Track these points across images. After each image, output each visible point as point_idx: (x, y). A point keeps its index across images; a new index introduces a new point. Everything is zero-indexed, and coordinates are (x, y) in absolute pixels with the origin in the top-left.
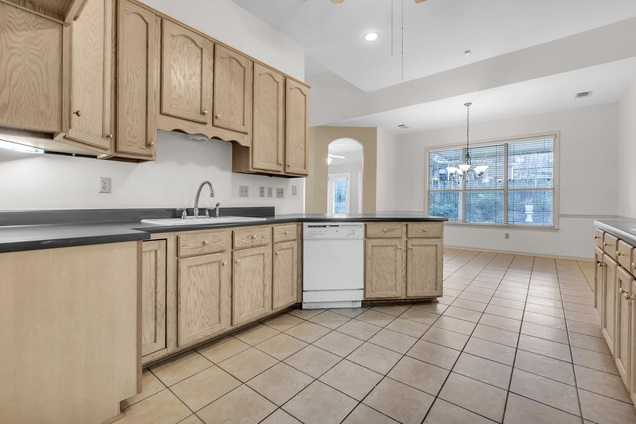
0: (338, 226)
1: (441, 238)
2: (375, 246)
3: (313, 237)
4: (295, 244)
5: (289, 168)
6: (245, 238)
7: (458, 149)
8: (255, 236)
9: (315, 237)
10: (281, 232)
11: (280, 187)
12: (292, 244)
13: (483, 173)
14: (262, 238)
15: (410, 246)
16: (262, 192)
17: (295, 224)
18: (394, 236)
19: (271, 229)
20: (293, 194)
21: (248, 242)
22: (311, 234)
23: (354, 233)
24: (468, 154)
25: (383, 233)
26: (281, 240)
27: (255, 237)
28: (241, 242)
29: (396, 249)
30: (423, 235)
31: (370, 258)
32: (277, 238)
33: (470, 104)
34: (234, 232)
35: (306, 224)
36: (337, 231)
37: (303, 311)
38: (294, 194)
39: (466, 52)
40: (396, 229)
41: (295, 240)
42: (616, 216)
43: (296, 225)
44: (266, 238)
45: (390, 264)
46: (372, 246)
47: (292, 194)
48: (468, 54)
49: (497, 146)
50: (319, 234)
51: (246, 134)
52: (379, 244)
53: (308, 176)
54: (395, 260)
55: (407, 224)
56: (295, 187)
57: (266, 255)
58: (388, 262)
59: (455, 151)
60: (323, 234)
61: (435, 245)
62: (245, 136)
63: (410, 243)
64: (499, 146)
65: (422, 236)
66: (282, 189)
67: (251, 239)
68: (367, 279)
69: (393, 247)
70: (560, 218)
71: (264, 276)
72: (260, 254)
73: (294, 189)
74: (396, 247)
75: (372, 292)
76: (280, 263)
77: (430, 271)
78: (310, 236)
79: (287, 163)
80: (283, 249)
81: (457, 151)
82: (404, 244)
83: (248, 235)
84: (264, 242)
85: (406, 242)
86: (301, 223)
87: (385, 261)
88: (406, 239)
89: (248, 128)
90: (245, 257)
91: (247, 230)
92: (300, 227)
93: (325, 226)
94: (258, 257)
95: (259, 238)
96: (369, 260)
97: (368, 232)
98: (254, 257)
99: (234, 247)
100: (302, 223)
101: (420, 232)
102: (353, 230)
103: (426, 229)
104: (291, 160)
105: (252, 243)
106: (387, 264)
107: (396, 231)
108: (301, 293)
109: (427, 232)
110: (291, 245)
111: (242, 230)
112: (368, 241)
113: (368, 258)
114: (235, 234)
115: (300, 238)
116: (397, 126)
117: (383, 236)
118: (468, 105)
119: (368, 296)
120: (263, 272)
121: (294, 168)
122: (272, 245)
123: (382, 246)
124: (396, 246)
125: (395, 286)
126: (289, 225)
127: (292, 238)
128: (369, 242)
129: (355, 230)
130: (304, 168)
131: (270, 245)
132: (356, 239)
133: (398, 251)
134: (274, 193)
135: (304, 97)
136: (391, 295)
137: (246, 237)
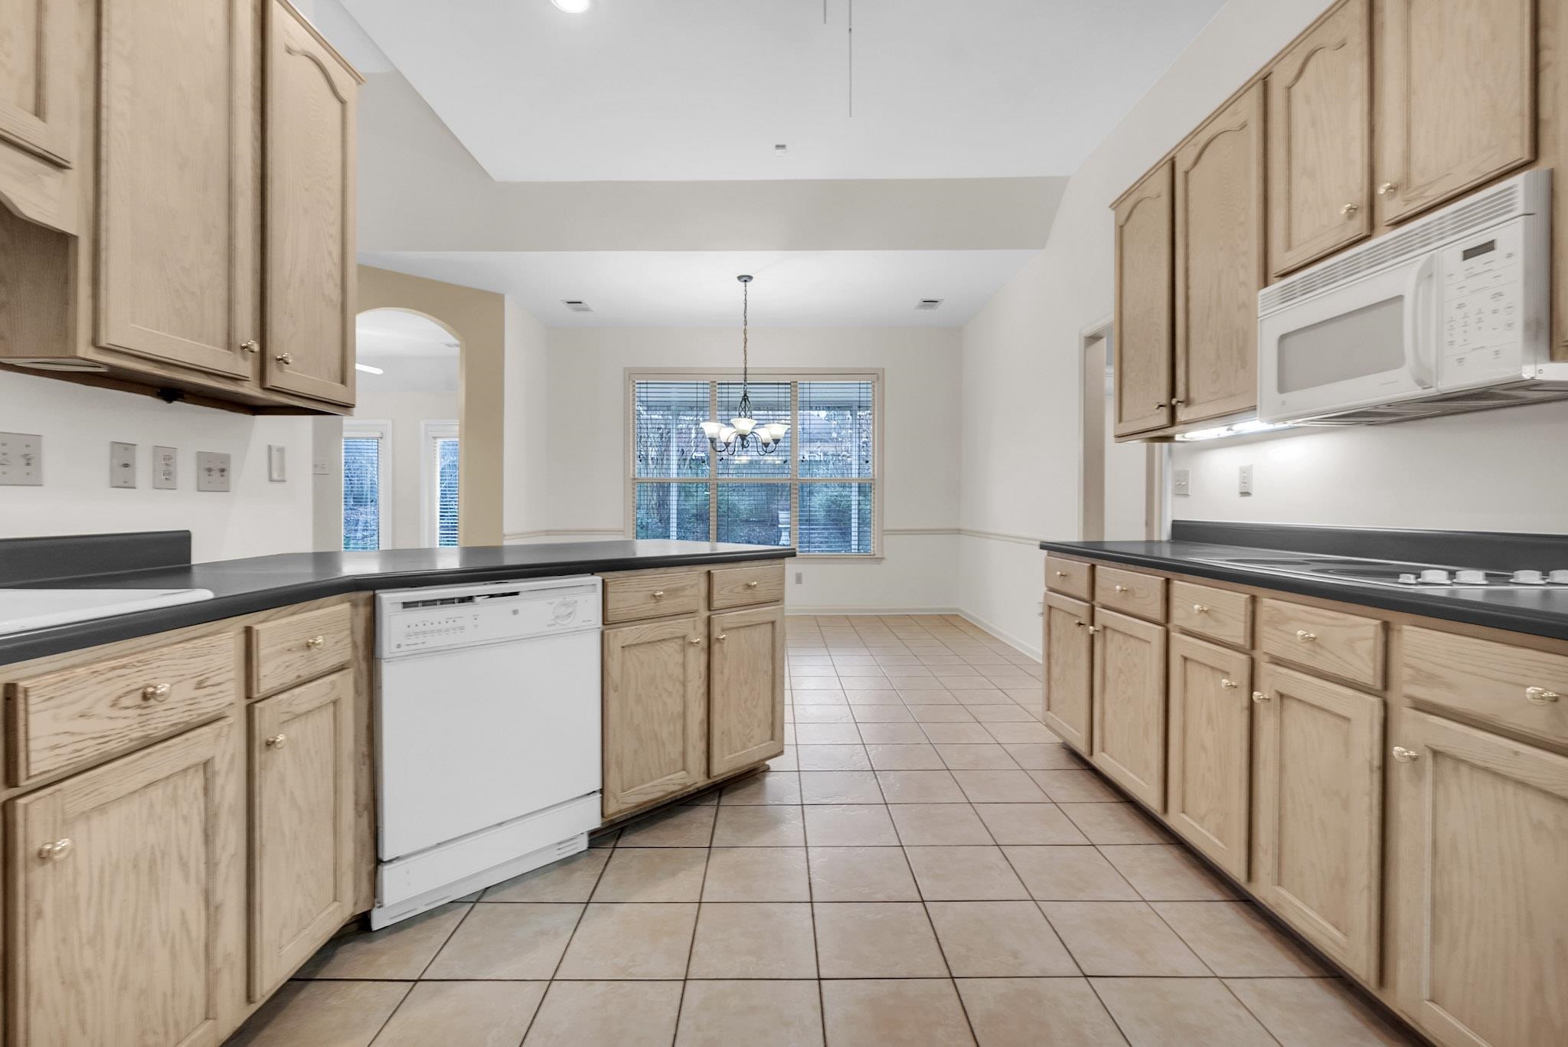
0: (516, 594)
1: (779, 603)
2: (629, 646)
3: (424, 646)
4: (345, 685)
5: (281, 370)
6: (103, 708)
7: (702, 382)
8: (163, 688)
9: (433, 642)
10: (286, 645)
11: (214, 445)
12: (333, 684)
13: (779, 440)
14: (199, 686)
15: (717, 633)
16: (126, 465)
17: (342, 602)
18: (679, 610)
19: (242, 638)
20: (271, 480)
21: (121, 724)
22: (416, 634)
23: (570, 613)
24: (745, 395)
25: (652, 604)
26: (290, 677)
27: (162, 695)
28: (73, 734)
29: (684, 647)
30: (746, 597)
31: (617, 687)
32: (268, 676)
33: (750, 278)
34: (26, 691)
35: (389, 599)
36: (515, 612)
37: (379, 944)
38: (275, 476)
39: (778, 147)
40: (683, 588)
41: (341, 668)
42: (960, 530)
43: (346, 606)
44: (219, 684)
45: (670, 694)
46: (623, 647)
47: (267, 478)
48: (780, 151)
49: (778, 384)
50: (447, 630)
51: (59, 165)
52: (641, 638)
53: (355, 410)
54: (681, 678)
55: (709, 572)
56: (281, 450)
57: (220, 765)
58: (664, 689)
59: (695, 386)
60: (462, 628)
61: (769, 623)
62: (48, 175)
63: (721, 621)
64: (784, 386)
65: (744, 601)
66: (226, 458)
67: (139, 707)
68: (611, 757)
69: (676, 642)
70: (885, 537)
71: (211, 865)
72: (185, 770)
73: (275, 457)
74: (685, 642)
75: (623, 791)
76: (282, 781)
77: (759, 694)
78: (413, 640)
79: (275, 349)
80: (298, 716)
81: (699, 386)
82: (702, 628)
83: (119, 687)
84: (209, 707)
85: (706, 622)
86: (365, 595)
87: (657, 688)
88: (707, 614)
89: (71, 143)
90: (101, 808)
91: (113, 663)
92: (363, 612)
93: (470, 599)
94: (175, 788)
95: (187, 690)
96: (615, 691)
97: (610, 606)
98: (156, 794)
99: (22, 773)
100: (369, 594)
101: (740, 589)
102: (566, 605)
103: (753, 581)
104: (285, 337)
105: (142, 724)
106: (660, 695)
107: (686, 593)
108: (369, 874)
109: (756, 589)
110: (333, 689)
111: (80, 671)
112: (610, 632)
113: (610, 687)
114: (32, 700)
115: (361, 653)
116: (561, 301)
117: (652, 613)
118: (746, 279)
119: (613, 808)
120: (202, 849)
121: (302, 372)
122: (243, 712)
123: (649, 643)
124: (684, 637)
125: (684, 754)
126: (318, 608)
127: (334, 661)
128: (616, 636)
129: (576, 602)
130: (339, 379)
131: (236, 719)
132: (578, 631)
133: (691, 651)
134: (187, 470)
135: (337, 105)
136: (674, 784)
137: (108, 701)
